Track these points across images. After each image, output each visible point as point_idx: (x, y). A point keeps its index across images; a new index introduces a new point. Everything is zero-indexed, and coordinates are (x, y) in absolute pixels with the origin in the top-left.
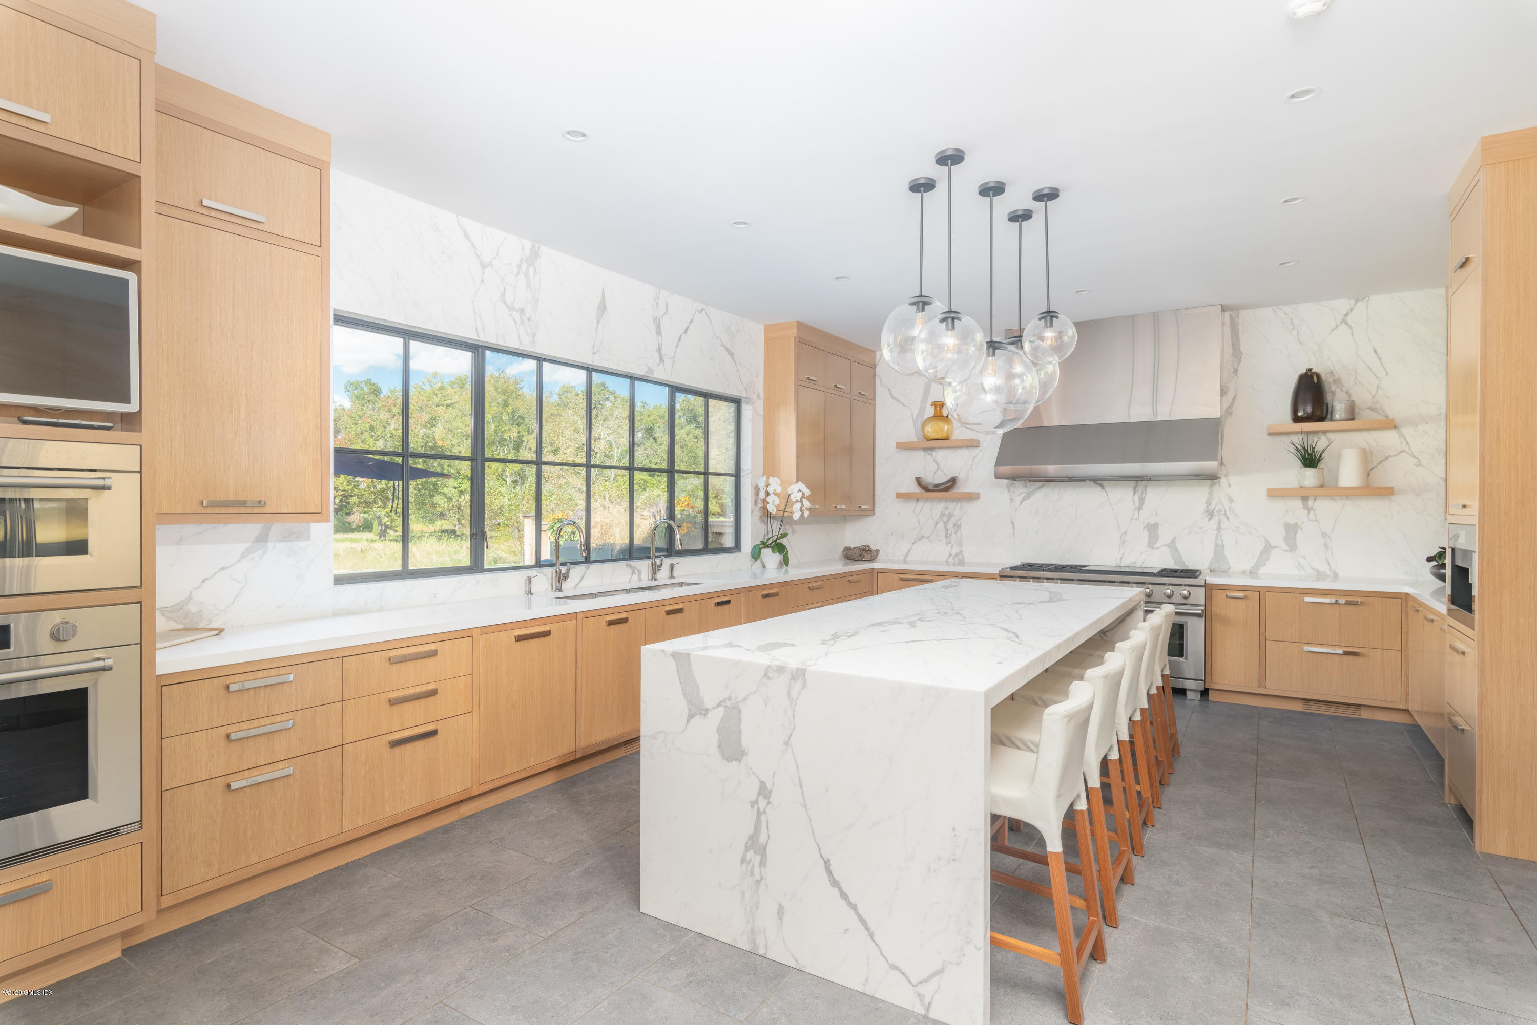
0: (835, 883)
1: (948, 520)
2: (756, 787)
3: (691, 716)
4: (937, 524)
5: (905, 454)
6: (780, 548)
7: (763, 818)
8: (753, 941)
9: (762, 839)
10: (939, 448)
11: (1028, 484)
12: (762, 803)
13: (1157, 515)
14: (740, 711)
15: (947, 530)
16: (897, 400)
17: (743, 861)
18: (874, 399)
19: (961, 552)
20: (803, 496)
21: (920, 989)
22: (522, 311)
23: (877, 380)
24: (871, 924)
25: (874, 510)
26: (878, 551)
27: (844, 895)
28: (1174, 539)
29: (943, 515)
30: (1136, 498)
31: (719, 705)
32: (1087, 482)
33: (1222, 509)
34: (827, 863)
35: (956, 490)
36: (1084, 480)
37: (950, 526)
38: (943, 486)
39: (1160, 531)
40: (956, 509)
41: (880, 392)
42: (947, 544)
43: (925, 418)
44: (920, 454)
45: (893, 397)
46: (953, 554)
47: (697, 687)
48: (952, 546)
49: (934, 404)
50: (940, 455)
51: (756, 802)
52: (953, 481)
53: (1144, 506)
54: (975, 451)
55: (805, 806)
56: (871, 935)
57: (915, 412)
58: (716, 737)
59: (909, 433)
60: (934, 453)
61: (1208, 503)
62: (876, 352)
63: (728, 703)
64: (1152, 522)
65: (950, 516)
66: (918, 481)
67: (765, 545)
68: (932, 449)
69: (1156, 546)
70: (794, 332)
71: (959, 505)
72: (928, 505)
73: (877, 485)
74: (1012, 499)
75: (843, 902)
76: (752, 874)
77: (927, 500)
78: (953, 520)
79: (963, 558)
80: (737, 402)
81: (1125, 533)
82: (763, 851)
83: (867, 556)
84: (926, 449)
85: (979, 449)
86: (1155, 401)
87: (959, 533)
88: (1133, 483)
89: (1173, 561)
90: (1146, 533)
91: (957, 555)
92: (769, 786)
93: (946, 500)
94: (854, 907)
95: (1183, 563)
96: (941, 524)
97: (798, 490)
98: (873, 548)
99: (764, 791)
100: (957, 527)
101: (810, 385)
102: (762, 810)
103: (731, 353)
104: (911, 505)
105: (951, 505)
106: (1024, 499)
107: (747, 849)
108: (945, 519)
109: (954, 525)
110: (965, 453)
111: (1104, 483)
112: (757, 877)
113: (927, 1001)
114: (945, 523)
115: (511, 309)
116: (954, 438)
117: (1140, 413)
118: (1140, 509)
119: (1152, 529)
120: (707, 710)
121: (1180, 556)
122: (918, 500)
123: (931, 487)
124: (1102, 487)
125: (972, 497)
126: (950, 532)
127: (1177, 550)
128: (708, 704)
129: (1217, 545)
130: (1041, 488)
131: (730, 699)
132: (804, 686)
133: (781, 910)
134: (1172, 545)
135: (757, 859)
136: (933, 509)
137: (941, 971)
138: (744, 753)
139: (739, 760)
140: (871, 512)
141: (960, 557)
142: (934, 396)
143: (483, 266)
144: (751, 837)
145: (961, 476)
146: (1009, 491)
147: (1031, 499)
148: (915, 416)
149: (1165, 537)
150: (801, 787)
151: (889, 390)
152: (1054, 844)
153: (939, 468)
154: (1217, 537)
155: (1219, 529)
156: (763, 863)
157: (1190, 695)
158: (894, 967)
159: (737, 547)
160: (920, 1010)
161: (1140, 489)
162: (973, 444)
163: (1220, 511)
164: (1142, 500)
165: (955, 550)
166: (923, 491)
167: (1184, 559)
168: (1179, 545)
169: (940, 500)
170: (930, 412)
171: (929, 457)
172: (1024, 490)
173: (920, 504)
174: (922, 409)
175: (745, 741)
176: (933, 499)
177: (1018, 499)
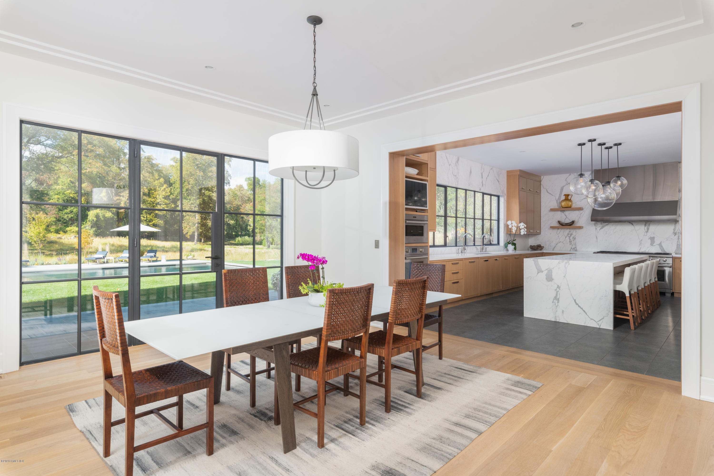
0: (577, 304)
1: (571, 236)
2: (556, 286)
3: (538, 273)
4: (566, 237)
5: (553, 213)
6: (514, 244)
7: (558, 293)
8: (556, 319)
9: (558, 297)
10: (567, 211)
11: (603, 223)
12: (558, 290)
13: (654, 234)
14: (552, 271)
15: (570, 240)
16: (550, 194)
17: (553, 302)
18: (540, 193)
19: (576, 247)
20: (524, 227)
21: (598, 323)
22: (456, 176)
23: (542, 186)
24: (586, 311)
25: (540, 232)
26: (543, 247)
27: (579, 306)
28: (661, 242)
29: (568, 234)
30: (646, 228)
31: (546, 270)
32: (626, 222)
33: (680, 232)
34: (575, 300)
35: (573, 225)
36: (625, 222)
37: (571, 238)
38: (569, 224)
39: (655, 240)
40: (574, 232)
41: (543, 191)
42: (570, 244)
43: (561, 201)
44: (559, 213)
45: (548, 192)
46: (573, 248)
47: (540, 266)
48: (572, 245)
49: (565, 195)
50: (567, 213)
51: (556, 289)
52: (573, 222)
53: (649, 231)
54: (581, 212)
55: (569, 289)
56: (586, 314)
57: (557, 198)
58: (545, 277)
59: (555, 205)
60: (565, 212)
61: (674, 230)
62: (541, 176)
63: (549, 269)
64: (652, 236)
65: (571, 234)
66: (559, 222)
67: (509, 243)
68: (564, 211)
69: (654, 245)
70: (518, 173)
71: (575, 231)
72: (563, 230)
73: (542, 224)
74: (596, 229)
75: (579, 308)
76: (555, 305)
77: (562, 228)
78: (572, 236)
79: (577, 249)
80: (498, 197)
81: (642, 240)
82: (558, 300)
83: (540, 248)
84: (561, 211)
85: (583, 211)
86: (654, 195)
87: (575, 241)
88: (644, 223)
89: (660, 250)
90: (650, 241)
91: (574, 248)
92: (560, 286)
93: (570, 229)
94: (582, 309)
95: (664, 250)
96: (568, 237)
97: (522, 225)
98: (542, 246)
99: (558, 287)
100: (574, 238)
101: (523, 190)
102: (558, 291)
103: (498, 181)
104: (555, 231)
105: (572, 231)
106: (601, 229)
107: (554, 300)
108: (569, 235)
109: (573, 238)
110: (577, 212)
111: (633, 223)
112: (557, 305)
113: (600, 325)
114: (569, 237)
115: (454, 176)
116: (573, 207)
117: (648, 198)
118: (647, 232)
119: (652, 239)
120: (543, 271)
121: (663, 248)
122: (558, 229)
123: (564, 224)
124: (632, 224)
125: (580, 228)
126: (571, 240)
127: (662, 246)
128: (543, 269)
129: (678, 245)
130: (607, 225)
131: (549, 268)
132: (569, 264)
133: (563, 312)
134: (660, 245)
135: (557, 301)
136: (566, 232)
137: (603, 318)
138: (553, 280)
139: (552, 281)
140: (539, 233)
141: (575, 249)
142: (565, 192)
143: (449, 165)
144: (555, 297)
145: (576, 220)
146: (595, 226)
147: (604, 228)
148: (557, 199)
149: (657, 241)
150: (568, 285)
151: (547, 190)
152: (627, 295)
153: (567, 217)
154: (678, 242)
155: (678, 239)
156: (558, 302)
157: (667, 294)
158: (592, 319)
159: (498, 243)
160: (598, 327)
161: (647, 225)
162: (580, 209)
163: (679, 232)
164: (648, 229)
165: (573, 247)
166: (561, 226)
167: (665, 250)
168: (663, 244)
169: (567, 229)
170: (563, 198)
171: (562, 214)
172: (601, 225)
173: (559, 230)
174: (560, 196)
175: (553, 277)
176: (564, 228)
177: (599, 229)
